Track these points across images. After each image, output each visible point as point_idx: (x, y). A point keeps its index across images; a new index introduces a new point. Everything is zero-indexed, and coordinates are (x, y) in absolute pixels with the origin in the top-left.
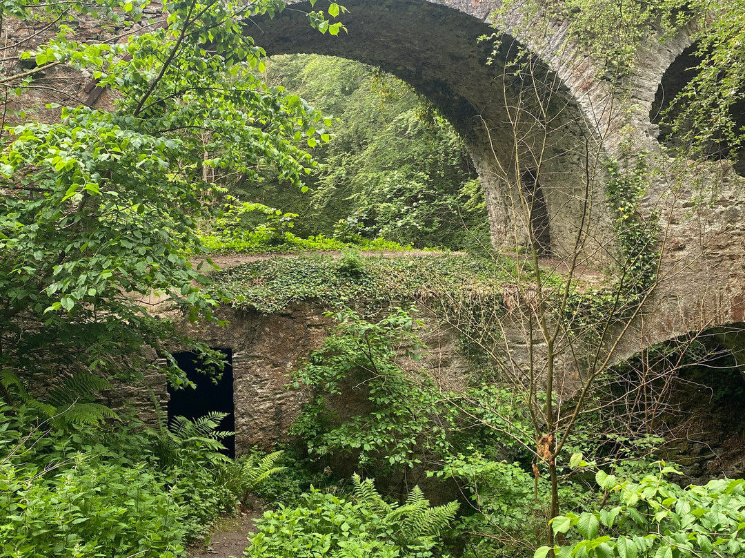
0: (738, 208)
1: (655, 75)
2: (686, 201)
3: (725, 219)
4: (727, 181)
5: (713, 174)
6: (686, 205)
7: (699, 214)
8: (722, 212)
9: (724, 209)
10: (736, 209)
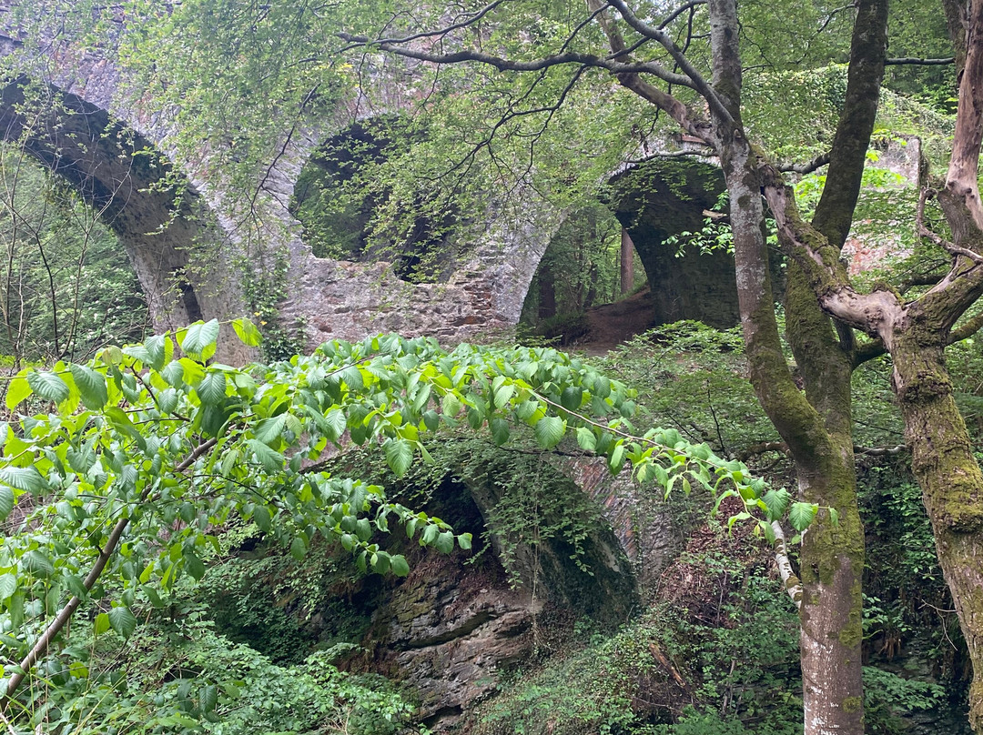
0: (401, 314)
1: (292, 166)
2: (338, 306)
3: (386, 326)
4: (386, 285)
5: (370, 277)
6: (339, 311)
7: (355, 321)
8: (382, 318)
9: (384, 315)
10: (398, 316)
